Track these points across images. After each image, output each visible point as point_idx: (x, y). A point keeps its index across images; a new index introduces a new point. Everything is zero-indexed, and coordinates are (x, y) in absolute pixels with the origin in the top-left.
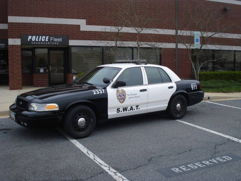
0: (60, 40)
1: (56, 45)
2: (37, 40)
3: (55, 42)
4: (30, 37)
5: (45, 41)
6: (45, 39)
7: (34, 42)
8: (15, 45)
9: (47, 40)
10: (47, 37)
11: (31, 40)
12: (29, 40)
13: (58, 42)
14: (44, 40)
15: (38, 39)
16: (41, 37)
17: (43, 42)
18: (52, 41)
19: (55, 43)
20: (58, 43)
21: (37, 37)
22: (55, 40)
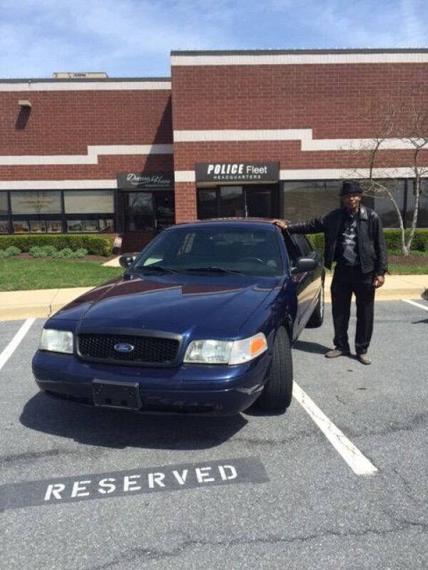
0: (263, 170)
1: (257, 180)
2: (223, 172)
3: (254, 174)
4: (211, 168)
5: (237, 174)
6: (238, 169)
7: (217, 175)
8: (186, 183)
9: (240, 172)
10: (241, 166)
11: (212, 172)
12: (209, 172)
13: (259, 173)
14: (236, 171)
15: (226, 170)
16: (229, 166)
17: (234, 175)
18: (250, 172)
19: (255, 177)
20: (259, 177)
21: (224, 166)
22: (255, 170)
